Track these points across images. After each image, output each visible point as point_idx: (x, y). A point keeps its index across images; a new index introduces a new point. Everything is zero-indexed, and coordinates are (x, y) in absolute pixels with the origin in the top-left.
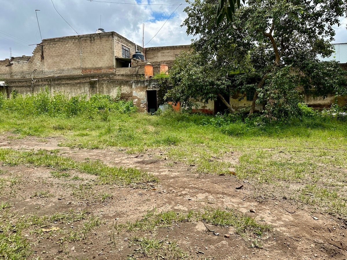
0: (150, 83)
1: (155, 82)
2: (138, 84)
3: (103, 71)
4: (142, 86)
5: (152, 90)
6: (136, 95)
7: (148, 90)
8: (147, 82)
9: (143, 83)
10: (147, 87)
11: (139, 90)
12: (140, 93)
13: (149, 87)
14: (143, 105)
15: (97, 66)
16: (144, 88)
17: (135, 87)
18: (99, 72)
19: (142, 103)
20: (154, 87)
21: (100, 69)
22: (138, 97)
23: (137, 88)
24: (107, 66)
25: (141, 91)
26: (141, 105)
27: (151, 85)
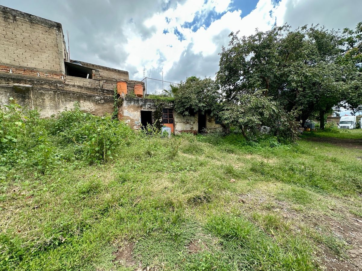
0: (145, 102)
1: (150, 102)
2: (131, 103)
3: (38, 75)
4: (136, 105)
5: (147, 110)
6: (129, 116)
7: (142, 110)
8: (142, 102)
9: (137, 102)
10: (141, 106)
11: (132, 110)
12: (133, 113)
13: (144, 107)
14: (137, 127)
15: (25, 65)
16: (138, 107)
17: (127, 106)
18: (28, 75)
19: (136, 125)
20: (149, 107)
21: (32, 70)
22: (131, 117)
23: (130, 106)
24: (49, 69)
25: (135, 110)
26: (135, 127)
27: (147, 105)
